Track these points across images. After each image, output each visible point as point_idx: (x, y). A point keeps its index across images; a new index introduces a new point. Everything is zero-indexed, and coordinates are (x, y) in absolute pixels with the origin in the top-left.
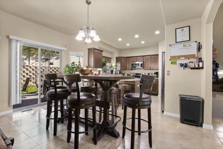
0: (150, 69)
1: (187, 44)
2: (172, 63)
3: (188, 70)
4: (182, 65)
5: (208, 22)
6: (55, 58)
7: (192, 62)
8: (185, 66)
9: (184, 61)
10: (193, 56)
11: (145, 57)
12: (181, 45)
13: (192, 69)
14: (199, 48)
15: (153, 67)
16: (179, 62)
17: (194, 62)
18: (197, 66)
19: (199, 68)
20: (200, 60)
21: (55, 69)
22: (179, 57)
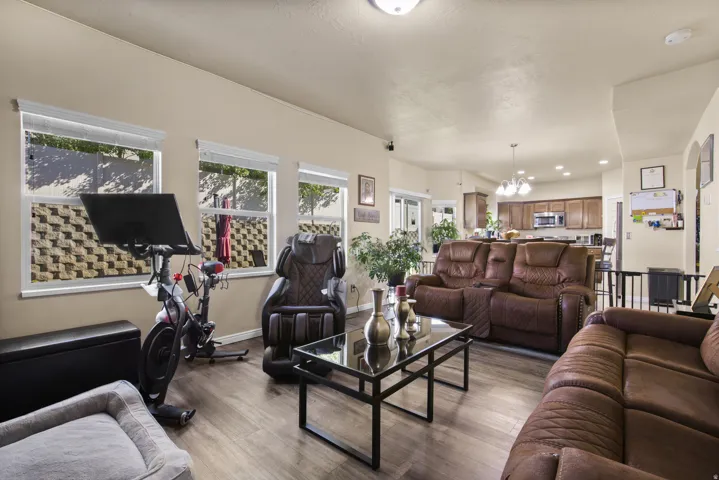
0: (582, 228)
1: (660, 193)
2: (634, 221)
3: (661, 231)
4: (651, 224)
5: (688, 168)
6: (322, 202)
7: (669, 220)
8: (658, 225)
9: (655, 218)
10: (670, 211)
11: (568, 202)
12: (651, 195)
13: (667, 229)
14: (679, 200)
15: (588, 224)
16: (647, 219)
17: (671, 221)
18: (674, 226)
19: (677, 228)
20: (680, 217)
21: (324, 228)
22: (647, 212)
